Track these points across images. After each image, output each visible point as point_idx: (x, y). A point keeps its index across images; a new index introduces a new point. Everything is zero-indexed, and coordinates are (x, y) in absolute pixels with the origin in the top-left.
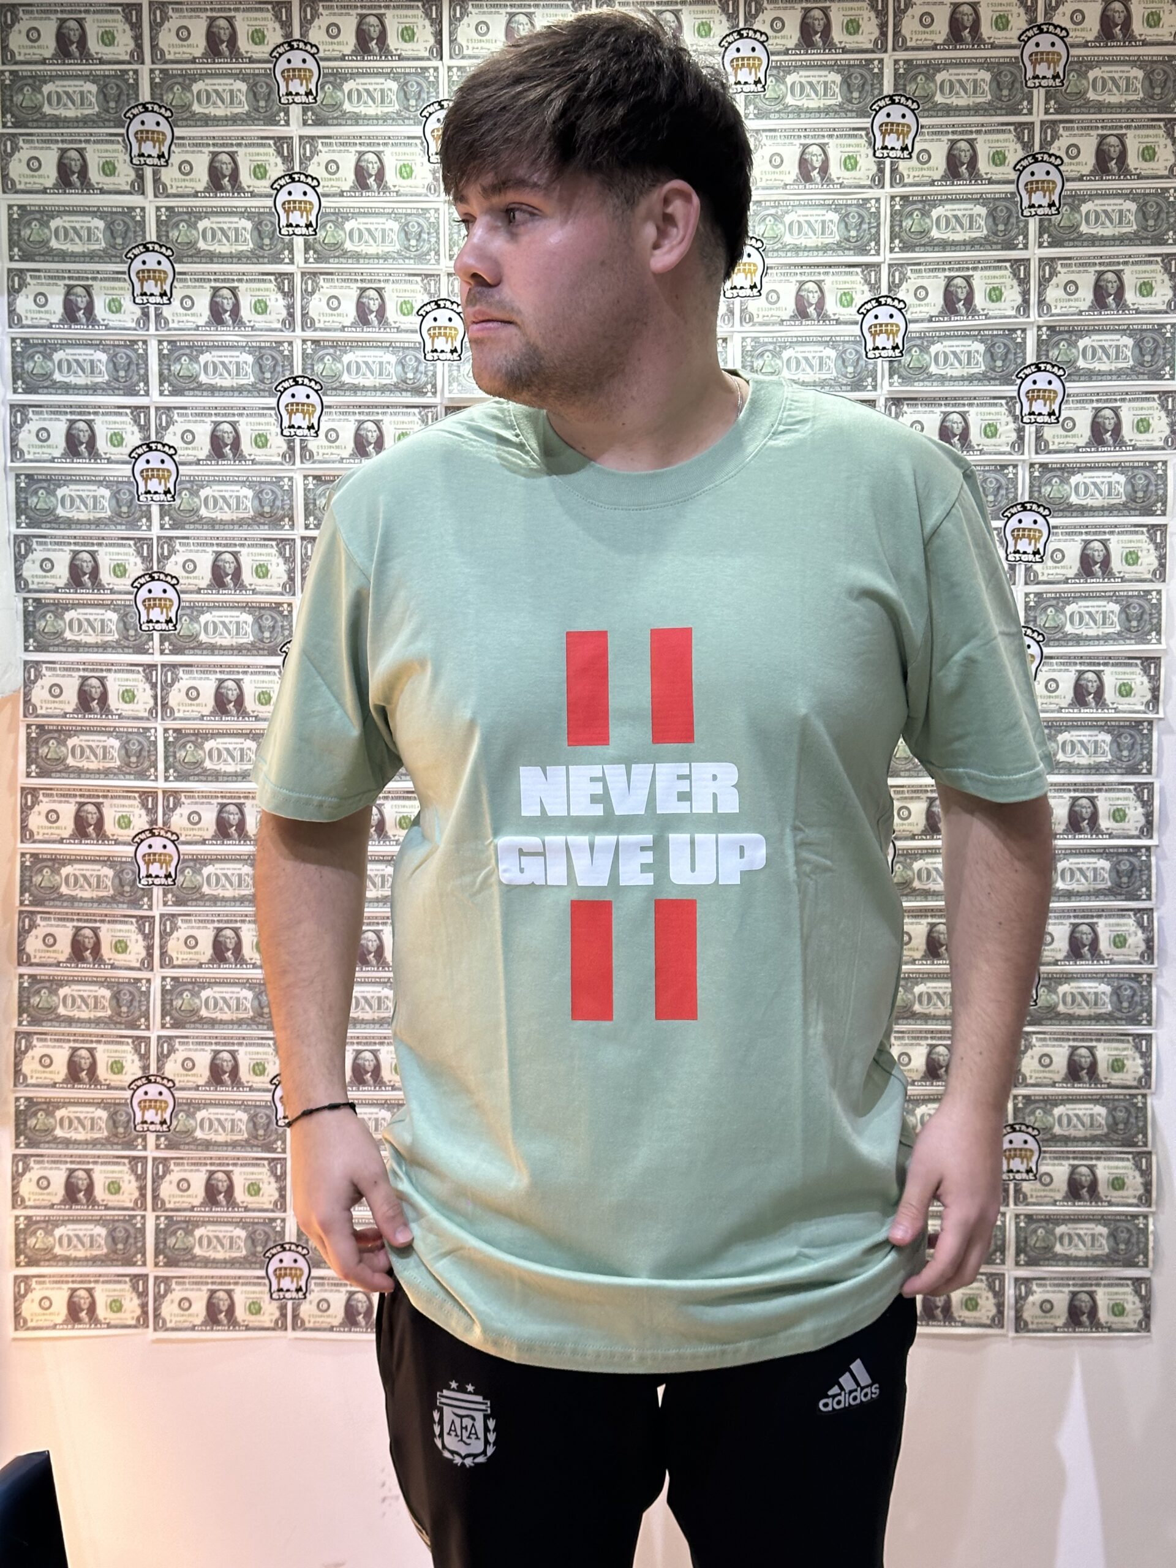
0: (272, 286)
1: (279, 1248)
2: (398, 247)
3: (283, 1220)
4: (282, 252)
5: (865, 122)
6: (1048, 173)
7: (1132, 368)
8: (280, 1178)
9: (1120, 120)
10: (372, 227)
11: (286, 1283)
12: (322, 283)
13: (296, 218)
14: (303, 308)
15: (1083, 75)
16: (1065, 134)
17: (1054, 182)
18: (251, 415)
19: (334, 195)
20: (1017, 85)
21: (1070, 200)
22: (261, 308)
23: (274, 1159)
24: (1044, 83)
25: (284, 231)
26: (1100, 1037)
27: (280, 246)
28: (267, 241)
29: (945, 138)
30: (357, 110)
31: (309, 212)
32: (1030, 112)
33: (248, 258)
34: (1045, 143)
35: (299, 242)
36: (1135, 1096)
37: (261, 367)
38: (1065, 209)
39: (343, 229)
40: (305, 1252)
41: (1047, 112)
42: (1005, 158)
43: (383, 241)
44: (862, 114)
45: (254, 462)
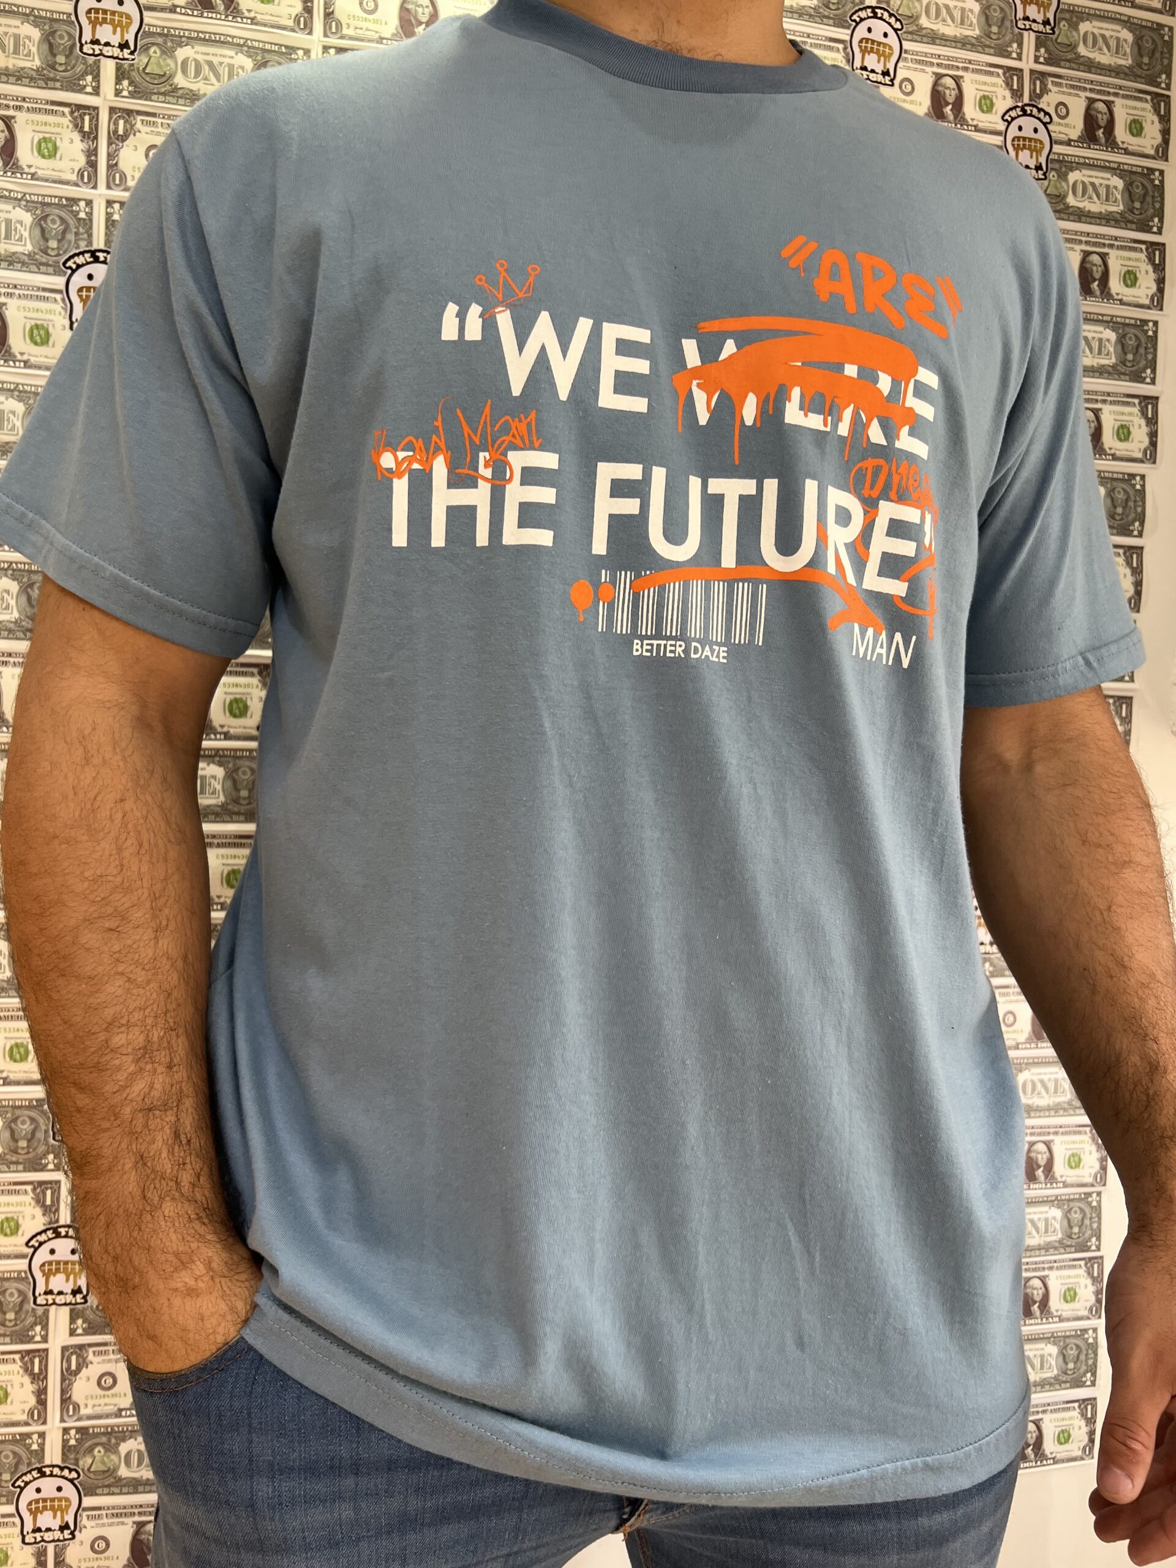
0: (66, 121)
1: (35, 1474)
3: (42, 1435)
4: (83, 76)
5: (843, 34)
6: (1036, 130)
7: (1114, 367)
8: (39, 1378)
9: (1108, 85)
10: (216, 60)
11: (46, 1520)
12: (139, 125)
13: (105, 33)
14: (110, 156)
15: (1074, 26)
16: (1054, 89)
17: (1041, 142)
18: (26, 297)
19: (163, 9)
20: (1007, 24)
21: (1057, 166)
22: (48, 148)
23: (28, 1352)
24: (1034, 26)
25: (87, 49)
26: (1058, 1130)
27: (80, 68)
28: (61, 59)
29: (929, 69)
31: (125, 28)
32: (1019, 58)
33: (32, 79)
34: (1035, 96)
35: (108, 68)
36: (1089, 1194)
37: (43, 230)
38: (1052, 175)
39: (173, 57)
40: (74, 1475)
41: (1036, 61)
42: (992, 104)
44: (840, 23)
45: (27, 364)
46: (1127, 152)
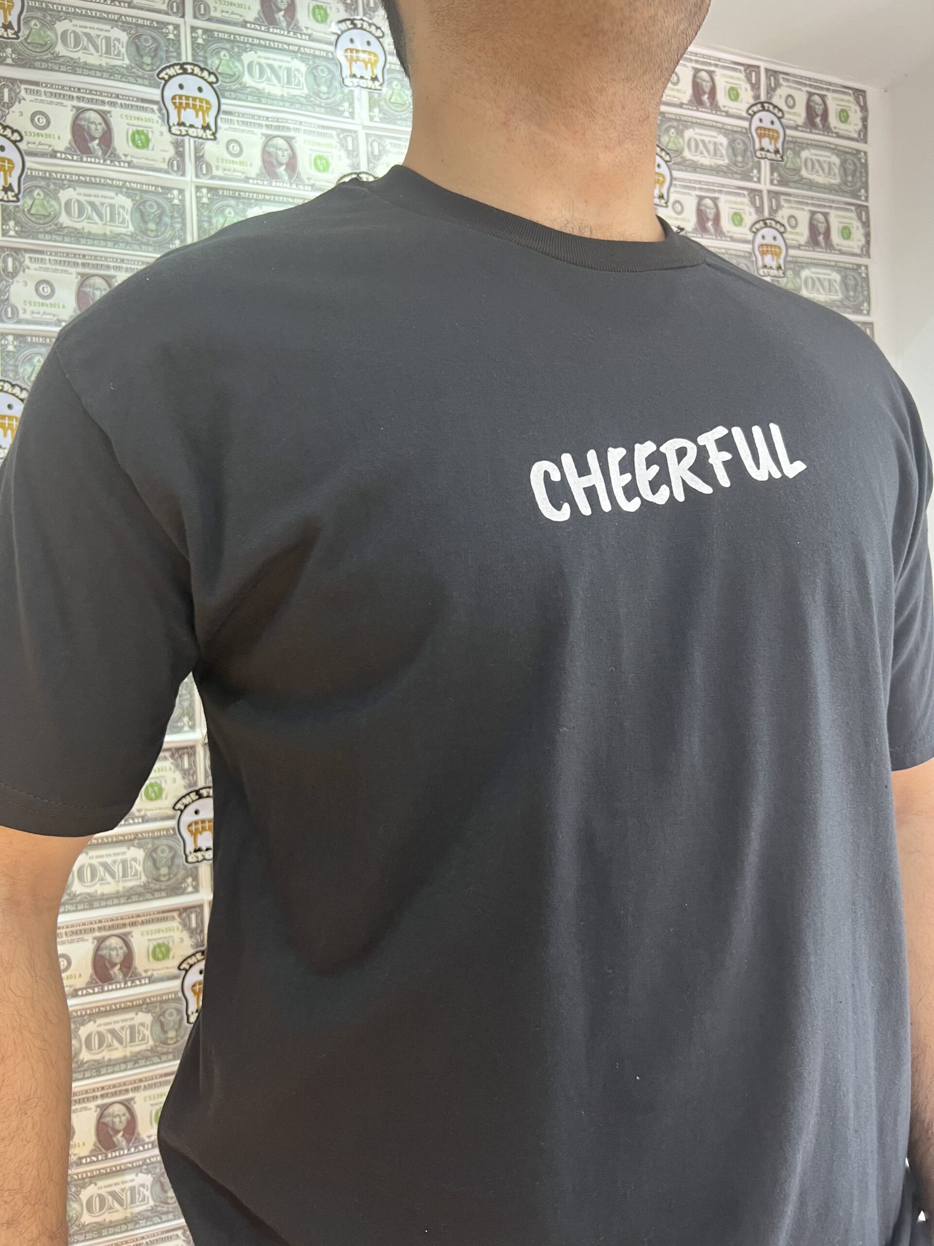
2: (131, 229)
6: (775, 239)
9: (824, 199)
10: (97, 201)
12: (27, 263)
15: (797, 154)
16: (786, 205)
17: (780, 248)
19: (43, 155)
20: (749, 154)
21: (792, 266)
24: (768, 155)
29: (694, 193)
30: (74, 56)
31: (8, 173)
32: (759, 181)
34: (773, 211)
38: (789, 273)
41: (772, 182)
43: (112, 219)
46: (841, 252)
